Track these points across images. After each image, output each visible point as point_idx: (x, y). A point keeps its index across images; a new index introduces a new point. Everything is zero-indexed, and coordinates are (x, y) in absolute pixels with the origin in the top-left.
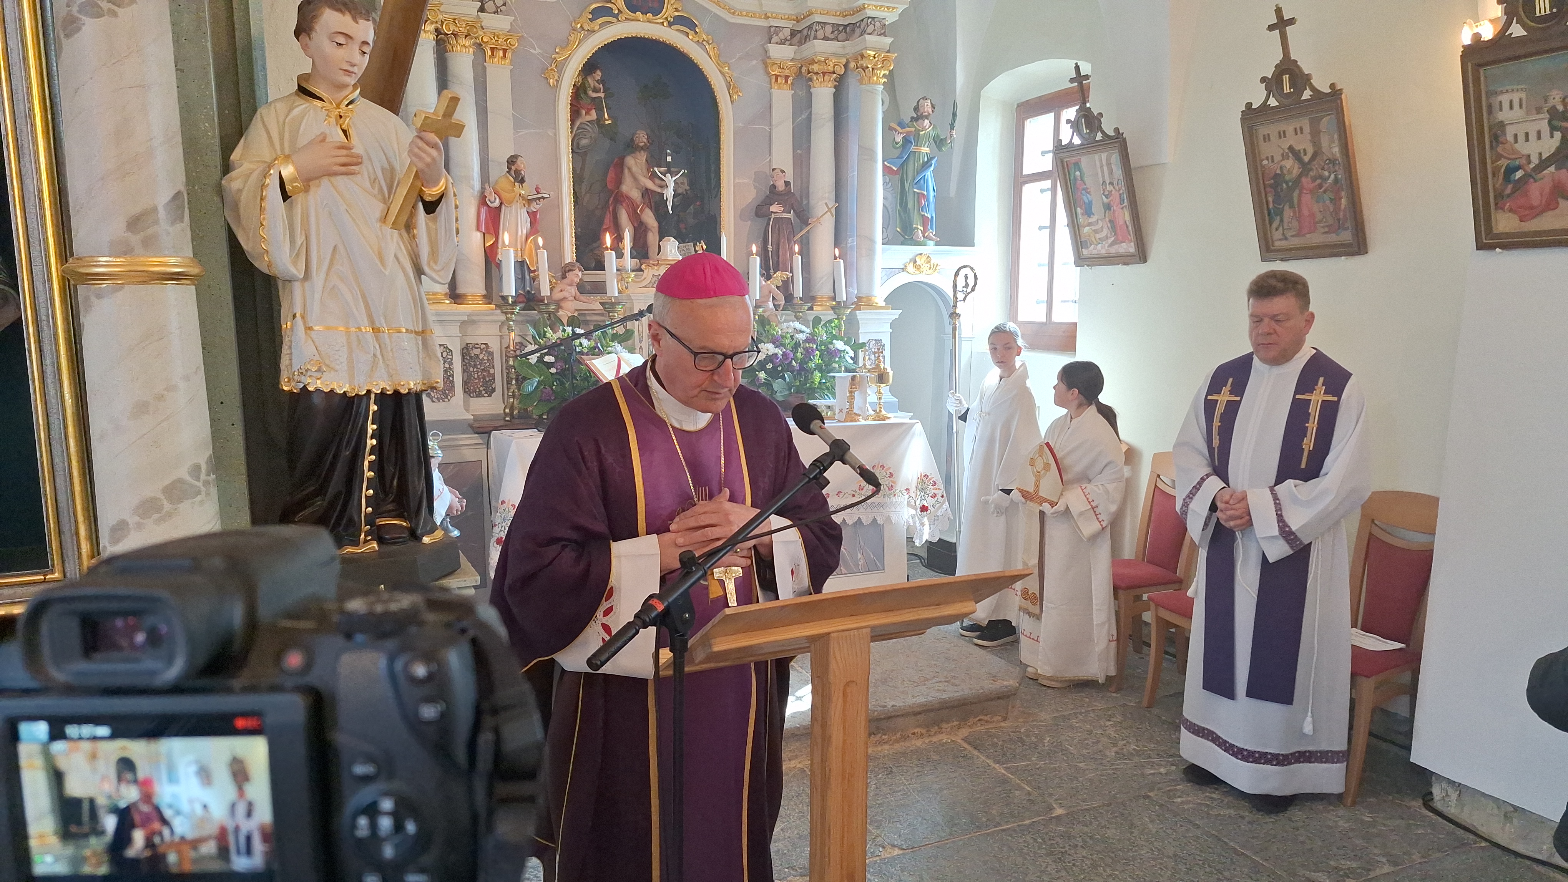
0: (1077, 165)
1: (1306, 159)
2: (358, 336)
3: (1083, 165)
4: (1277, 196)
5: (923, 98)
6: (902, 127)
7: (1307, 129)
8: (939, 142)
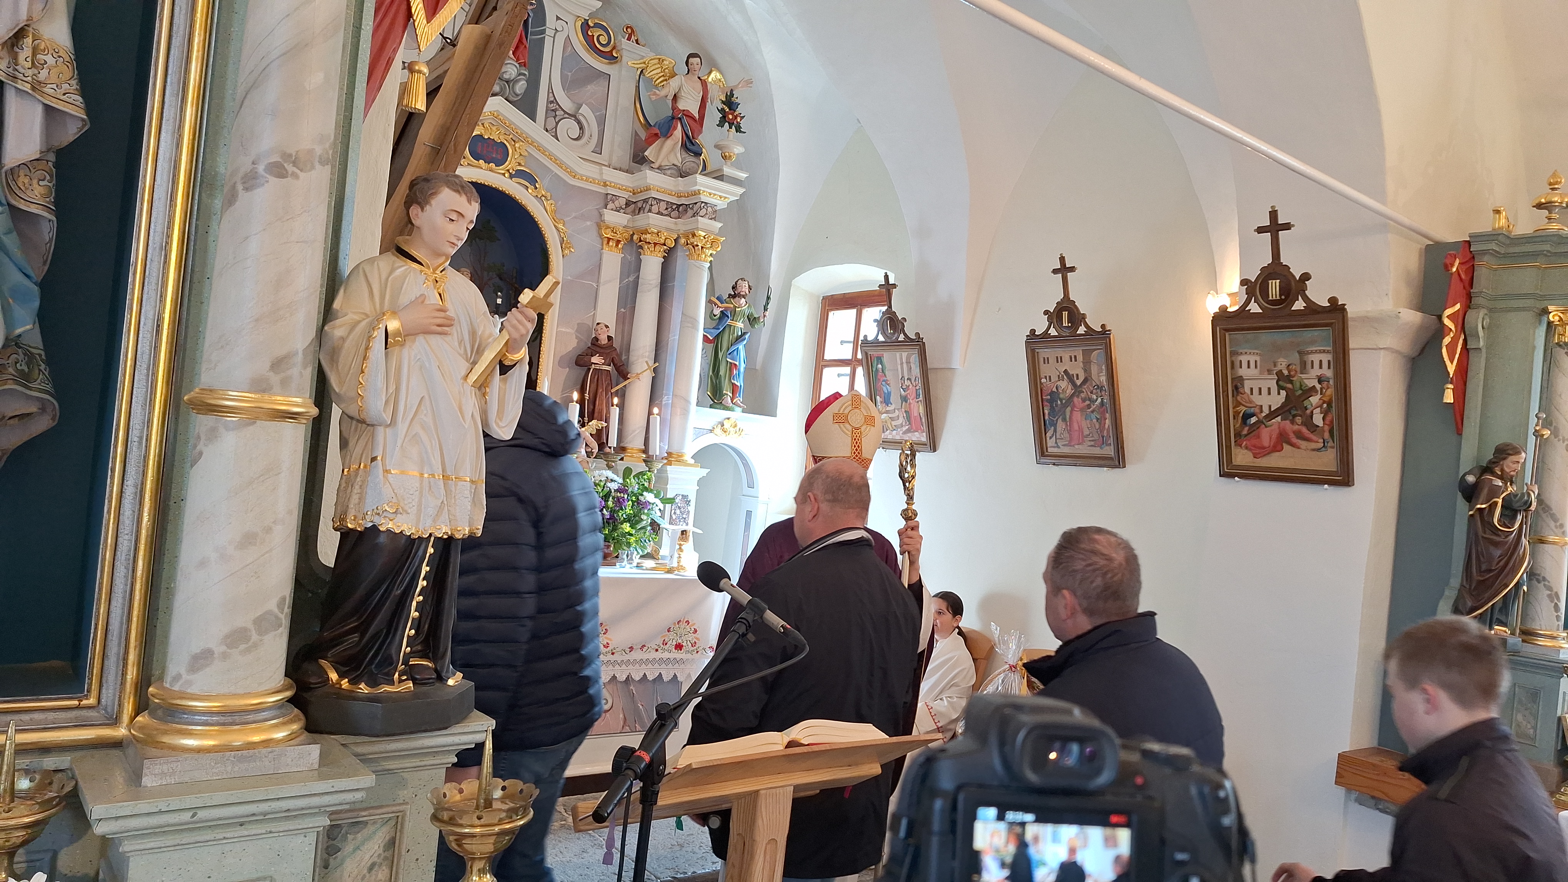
0: (880, 359)
1: (1078, 383)
2: (430, 482)
3: (885, 360)
4: (1052, 409)
5: (742, 279)
6: (722, 303)
7: (1080, 358)
8: (752, 320)
